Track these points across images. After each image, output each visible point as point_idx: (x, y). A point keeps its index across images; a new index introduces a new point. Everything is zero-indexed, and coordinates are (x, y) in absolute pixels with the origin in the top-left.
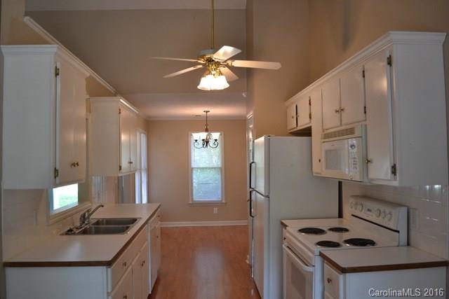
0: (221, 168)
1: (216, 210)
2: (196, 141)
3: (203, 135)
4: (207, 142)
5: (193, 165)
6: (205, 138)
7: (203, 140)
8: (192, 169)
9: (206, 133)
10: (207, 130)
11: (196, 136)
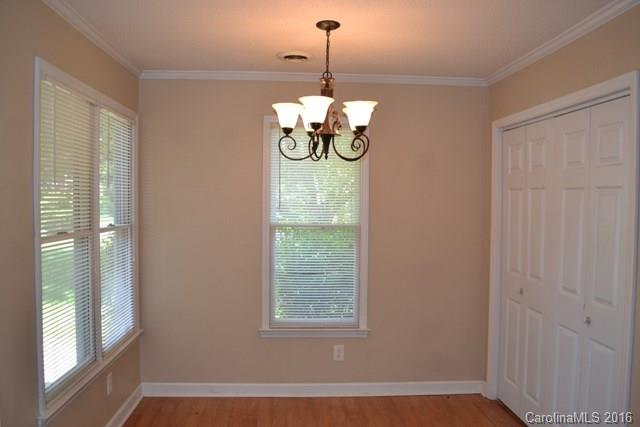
0: (356, 229)
1: (339, 352)
2: (288, 131)
3: (315, 108)
4: (328, 138)
5: (277, 217)
6: (321, 120)
7: (315, 126)
8: (273, 228)
9: (328, 101)
10: (327, 92)
11: (287, 113)
